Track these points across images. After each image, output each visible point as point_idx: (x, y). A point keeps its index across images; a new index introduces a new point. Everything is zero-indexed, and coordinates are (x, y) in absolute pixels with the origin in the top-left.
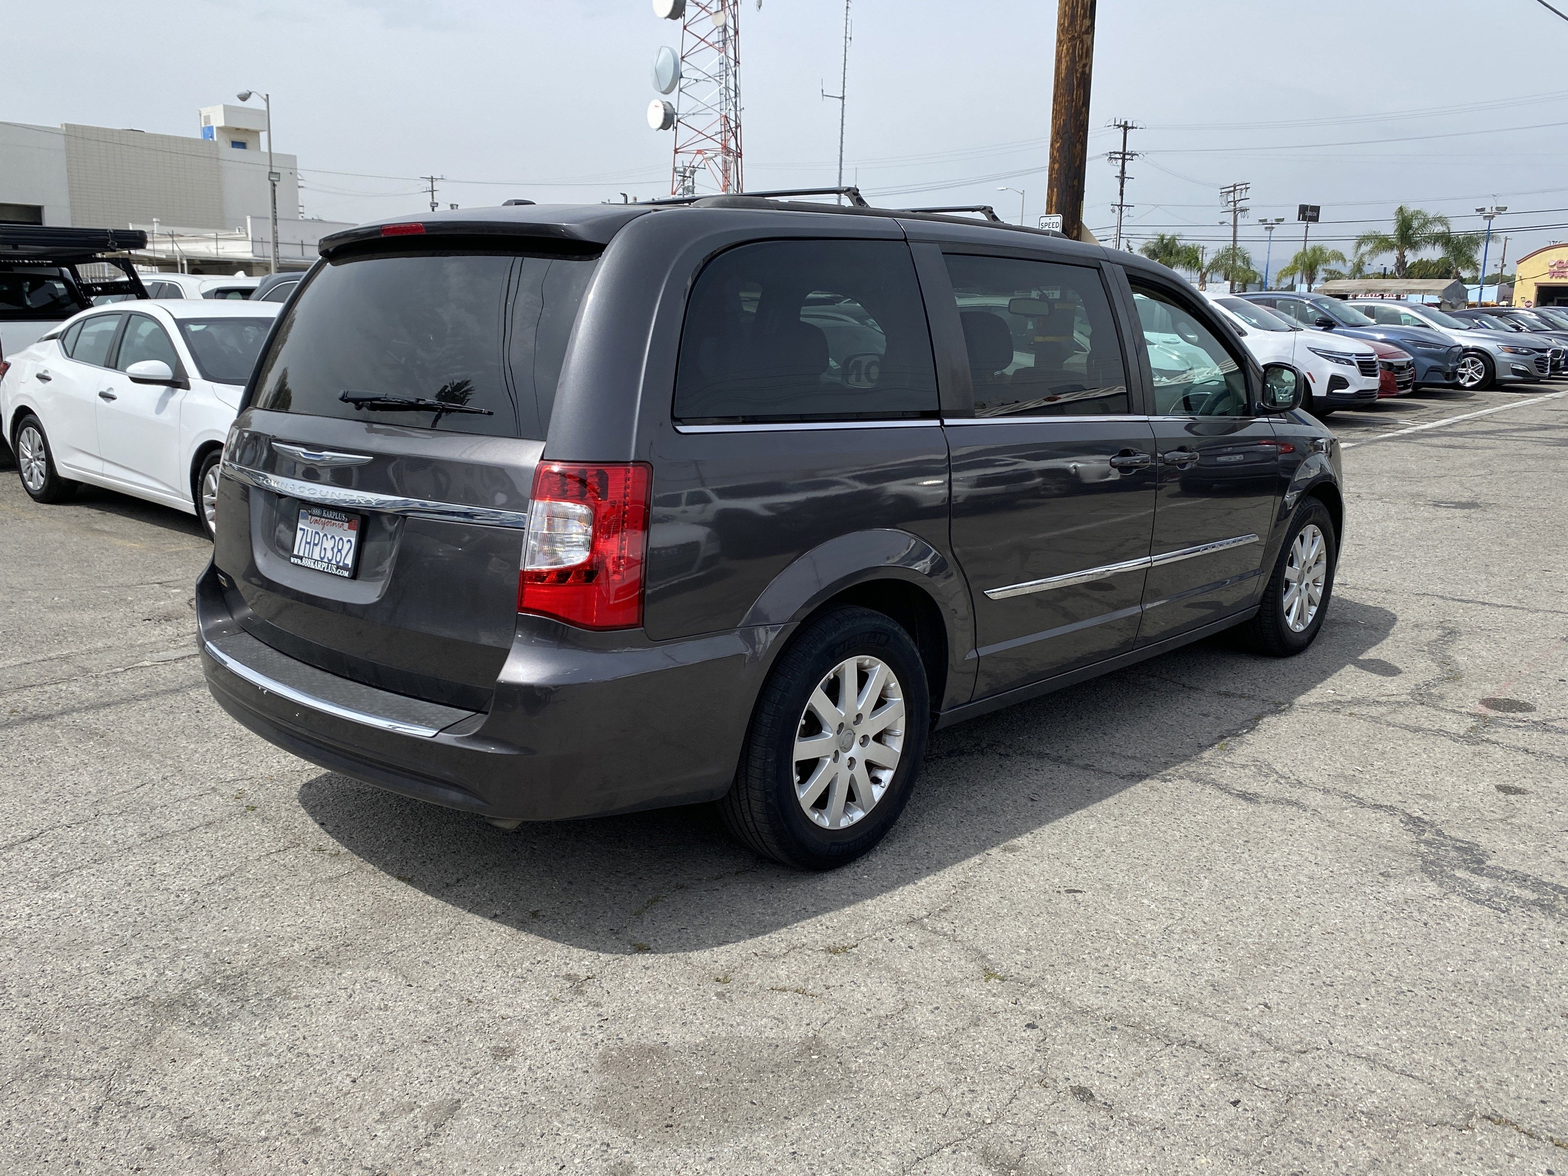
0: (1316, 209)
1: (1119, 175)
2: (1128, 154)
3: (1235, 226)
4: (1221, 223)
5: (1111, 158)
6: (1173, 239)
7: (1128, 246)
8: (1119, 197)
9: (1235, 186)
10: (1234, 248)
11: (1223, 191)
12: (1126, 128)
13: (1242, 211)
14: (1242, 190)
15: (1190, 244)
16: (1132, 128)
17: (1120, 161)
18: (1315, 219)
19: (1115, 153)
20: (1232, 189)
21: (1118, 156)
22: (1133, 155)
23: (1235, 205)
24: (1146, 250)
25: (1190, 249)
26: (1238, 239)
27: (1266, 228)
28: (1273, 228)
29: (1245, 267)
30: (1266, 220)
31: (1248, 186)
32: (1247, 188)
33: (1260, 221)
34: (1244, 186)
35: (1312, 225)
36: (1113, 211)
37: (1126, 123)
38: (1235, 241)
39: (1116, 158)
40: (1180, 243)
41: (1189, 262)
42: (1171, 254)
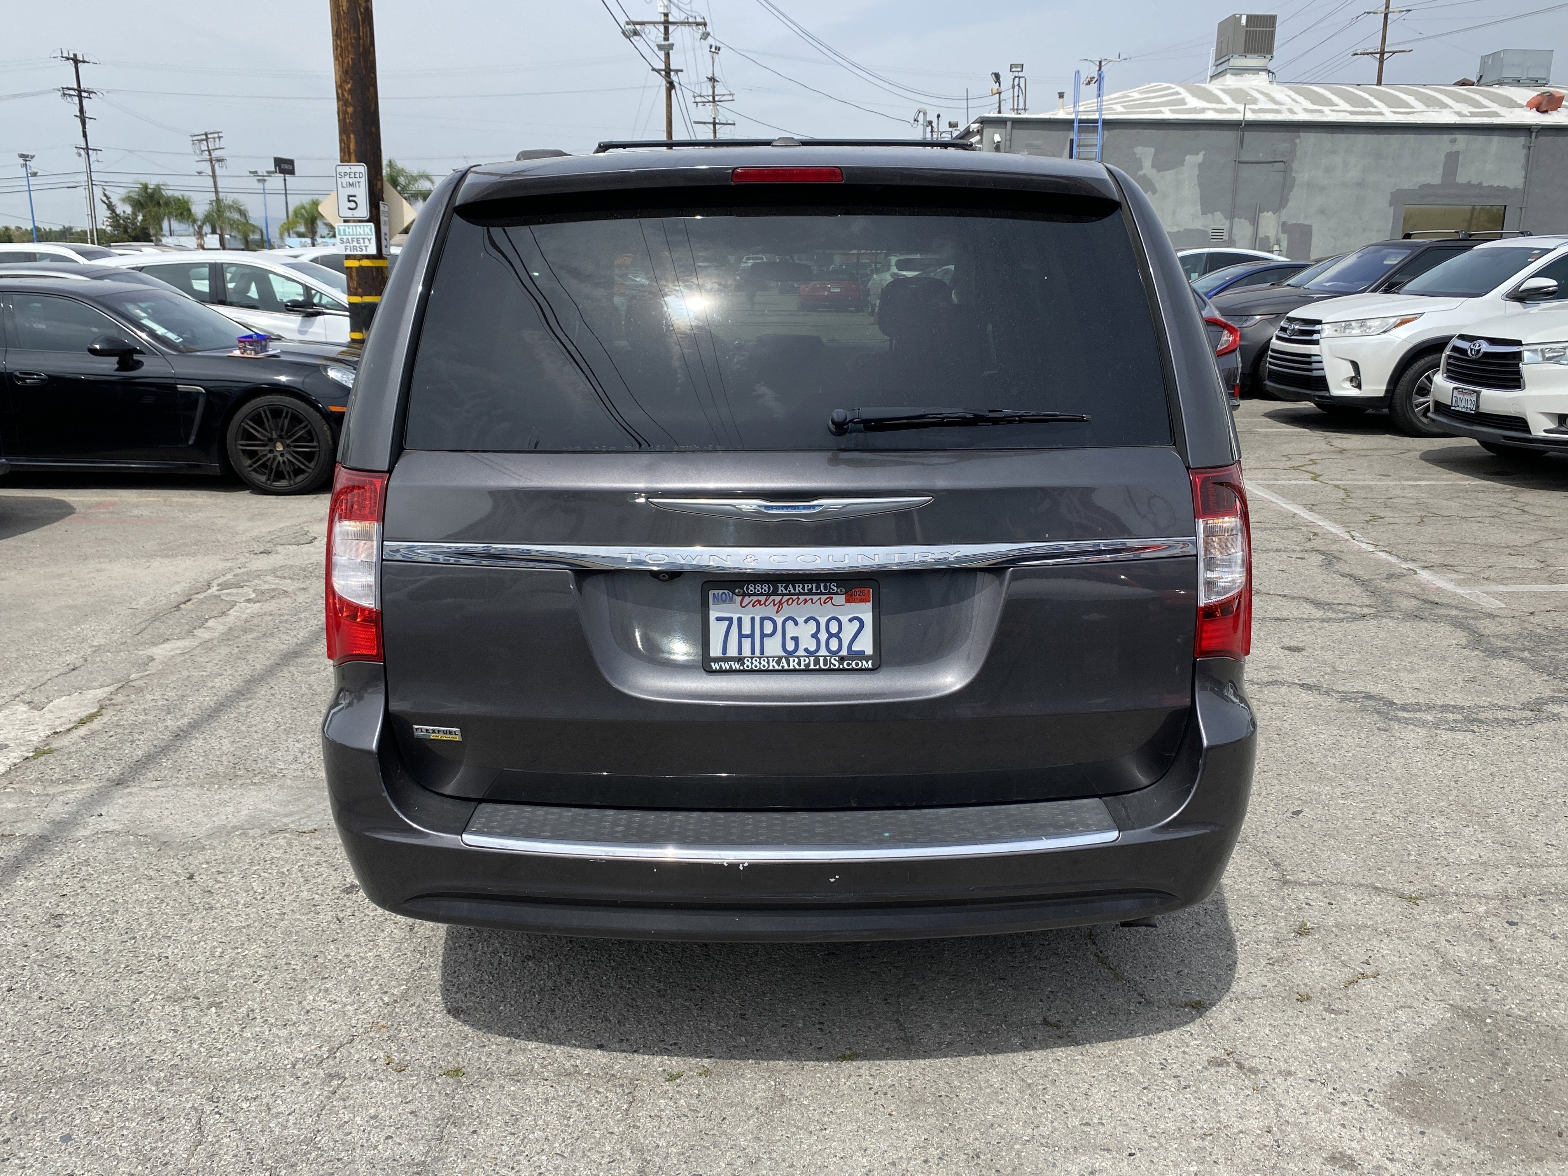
0: (291, 162)
1: (78, 114)
2: (85, 91)
3: (214, 176)
4: (200, 173)
5: (64, 94)
6: (158, 189)
7: (105, 195)
8: (83, 139)
9: (206, 134)
10: (218, 201)
11: (195, 138)
12: (76, 61)
13: (218, 160)
14: (214, 138)
15: (178, 194)
16: (84, 62)
17: (76, 99)
18: (292, 172)
19: (69, 89)
20: (204, 137)
21: (72, 92)
22: (89, 93)
23: (210, 155)
24: (128, 199)
25: (179, 200)
26: (220, 190)
27: (259, 180)
28: (265, 180)
29: (243, 220)
30: (256, 172)
31: (220, 135)
32: (219, 138)
33: (251, 172)
34: (216, 135)
35: (288, 177)
36: (80, 155)
37: (75, 55)
38: (216, 192)
39: (70, 95)
40: (167, 193)
41: (182, 214)
42: (159, 204)
